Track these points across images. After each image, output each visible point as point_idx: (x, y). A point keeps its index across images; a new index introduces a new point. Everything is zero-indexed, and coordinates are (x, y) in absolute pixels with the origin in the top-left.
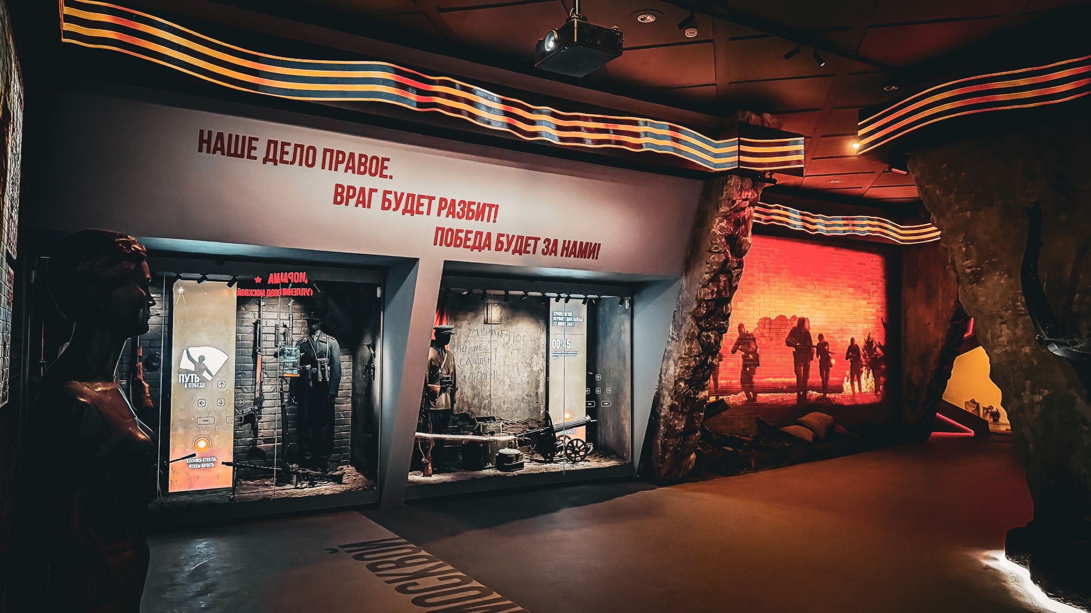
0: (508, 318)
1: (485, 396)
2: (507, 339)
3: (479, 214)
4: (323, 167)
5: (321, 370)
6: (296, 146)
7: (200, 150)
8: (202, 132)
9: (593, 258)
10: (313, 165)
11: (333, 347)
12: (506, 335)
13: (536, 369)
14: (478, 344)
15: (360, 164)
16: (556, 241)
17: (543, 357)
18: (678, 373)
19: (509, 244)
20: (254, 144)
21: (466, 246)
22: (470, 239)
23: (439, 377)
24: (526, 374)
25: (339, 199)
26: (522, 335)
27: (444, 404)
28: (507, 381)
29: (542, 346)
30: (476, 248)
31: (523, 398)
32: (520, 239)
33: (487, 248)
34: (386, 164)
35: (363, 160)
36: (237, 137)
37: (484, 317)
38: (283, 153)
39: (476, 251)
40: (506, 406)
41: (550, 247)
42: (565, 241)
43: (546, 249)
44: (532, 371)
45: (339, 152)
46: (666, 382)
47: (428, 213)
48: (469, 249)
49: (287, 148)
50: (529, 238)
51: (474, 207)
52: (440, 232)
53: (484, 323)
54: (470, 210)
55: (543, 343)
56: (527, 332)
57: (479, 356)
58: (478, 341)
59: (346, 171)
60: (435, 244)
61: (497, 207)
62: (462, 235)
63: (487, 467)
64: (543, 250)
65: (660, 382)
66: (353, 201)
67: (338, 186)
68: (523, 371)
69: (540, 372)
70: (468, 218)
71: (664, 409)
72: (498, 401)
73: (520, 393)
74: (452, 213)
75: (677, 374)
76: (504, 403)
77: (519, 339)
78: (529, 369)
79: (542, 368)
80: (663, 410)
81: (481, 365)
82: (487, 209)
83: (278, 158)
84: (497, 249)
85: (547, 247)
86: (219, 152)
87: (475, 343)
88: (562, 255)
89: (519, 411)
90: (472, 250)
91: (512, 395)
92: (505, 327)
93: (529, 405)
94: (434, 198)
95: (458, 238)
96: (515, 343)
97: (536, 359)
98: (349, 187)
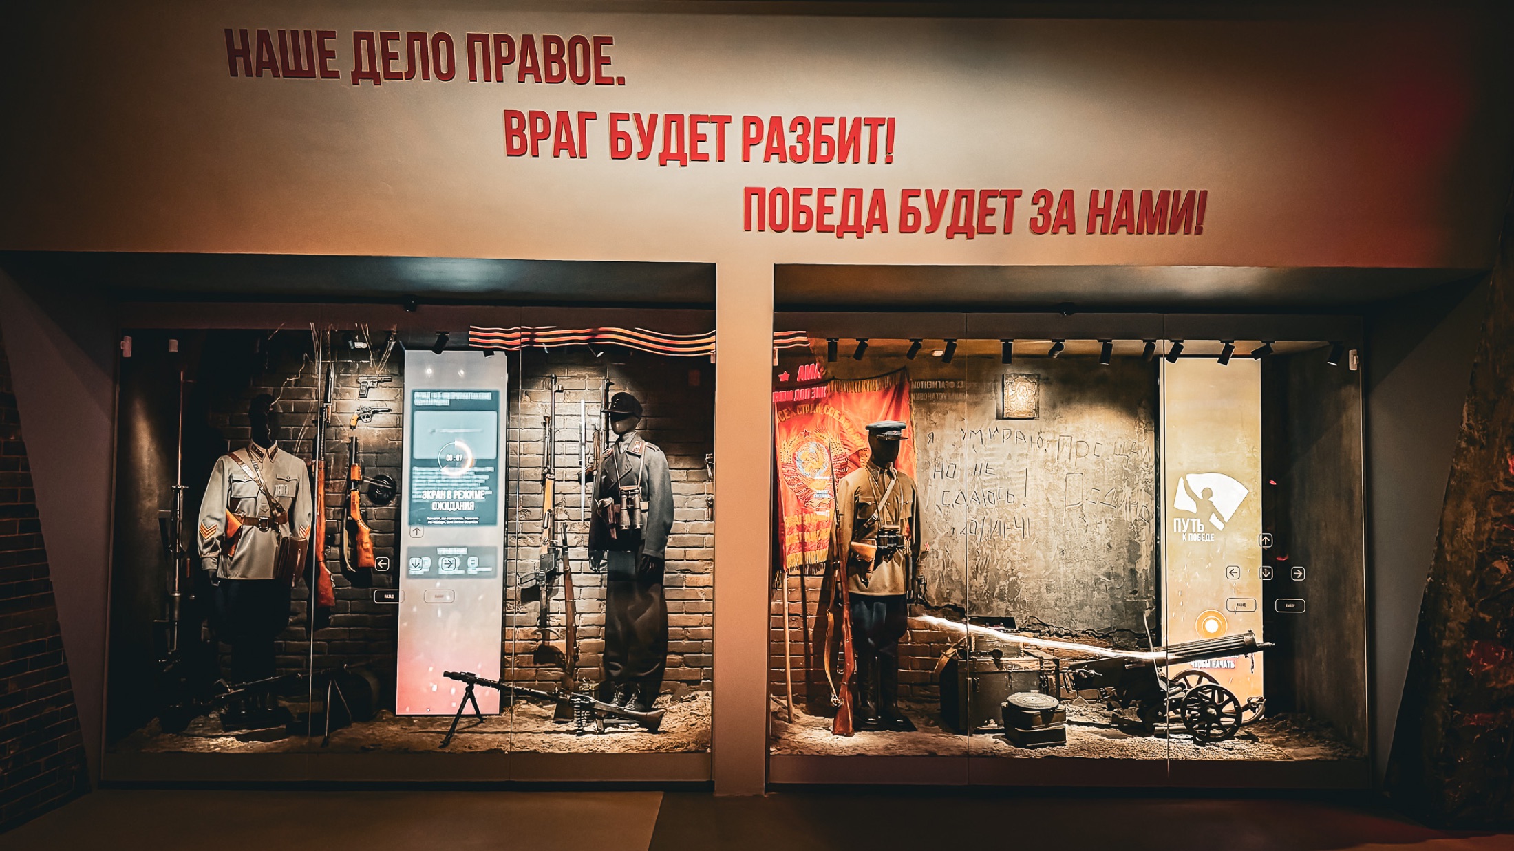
0: (1054, 406)
1: (1001, 572)
2: (1052, 450)
3: (846, 147)
4: (473, 77)
5: (628, 509)
6: (411, 38)
7: (234, 73)
8: (229, 33)
9: (1187, 232)
10: (449, 76)
11: (652, 464)
12: (1051, 441)
13: (1128, 516)
14: (982, 461)
15: (549, 59)
16: (1068, 196)
17: (1147, 491)
18: (1486, 536)
19: (936, 214)
20: (329, 45)
21: (823, 228)
22: (830, 211)
23: (874, 528)
24: (1103, 528)
25: (516, 143)
26: (1091, 440)
27: (887, 584)
28: (1055, 541)
29: (1143, 466)
30: (850, 230)
31: (1098, 581)
32: (964, 200)
33: (876, 229)
34: (605, 51)
35: (554, 49)
36: (295, 34)
37: (997, 405)
38: (388, 56)
39: (850, 237)
40: (1054, 595)
41: (1053, 212)
42: (1095, 194)
43: (1040, 219)
44: (1119, 521)
45: (499, 39)
46: (1456, 559)
47: (721, 158)
48: (834, 234)
49: (392, 46)
50: (987, 194)
51: (831, 131)
52: (755, 199)
53: (998, 418)
54: (820, 139)
55: (1147, 460)
56: (1103, 435)
57: (986, 487)
58: (982, 455)
59: (521, 80)
60: (748, 228)
61: (892, 122)
62: (810, 202)
63: (985, 727)
64: (1033, 221)
65: (1439, 556)
66: (547, 146)
67: (509, 115)
68: (1096, 520)
69: (1140, 523)
70: (819, 160)
71: (1451, 631)
72: (1032, 584)
73: (1089, 569)
74: (776, 151)
75: (1484, 538)
76: (1049, 589)
77: (1085, 451)
78: (1109, 516)
79: (1145, 516)
80: (1447, 633)
81: (990, 506)
82: (865, 131)
83: (380, 68)
84: (904, 229)
85: (1044, 212)
86: (267, 72)
87: (975, 459)
88: (1090, 231)
89: (1087, 608)
90: (840, 236)
91: (1066, 573)
92: (1048, 425)
93: (1113, 596)
94: (728, 119)
95: (799, 209)
96: (1073, 460)
97: (1130, 495)
98: (535, 115)
